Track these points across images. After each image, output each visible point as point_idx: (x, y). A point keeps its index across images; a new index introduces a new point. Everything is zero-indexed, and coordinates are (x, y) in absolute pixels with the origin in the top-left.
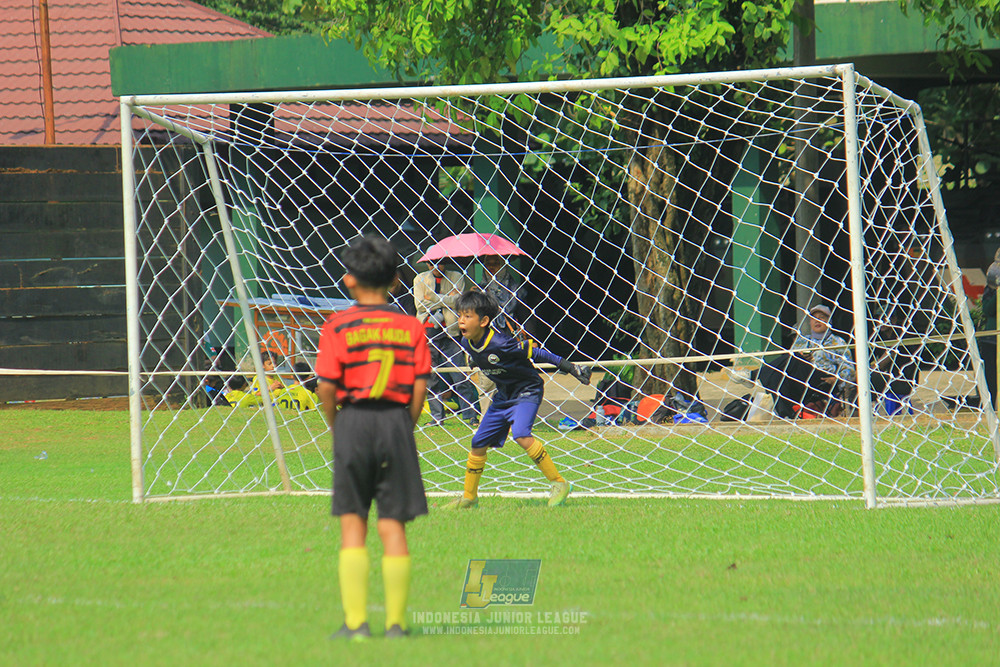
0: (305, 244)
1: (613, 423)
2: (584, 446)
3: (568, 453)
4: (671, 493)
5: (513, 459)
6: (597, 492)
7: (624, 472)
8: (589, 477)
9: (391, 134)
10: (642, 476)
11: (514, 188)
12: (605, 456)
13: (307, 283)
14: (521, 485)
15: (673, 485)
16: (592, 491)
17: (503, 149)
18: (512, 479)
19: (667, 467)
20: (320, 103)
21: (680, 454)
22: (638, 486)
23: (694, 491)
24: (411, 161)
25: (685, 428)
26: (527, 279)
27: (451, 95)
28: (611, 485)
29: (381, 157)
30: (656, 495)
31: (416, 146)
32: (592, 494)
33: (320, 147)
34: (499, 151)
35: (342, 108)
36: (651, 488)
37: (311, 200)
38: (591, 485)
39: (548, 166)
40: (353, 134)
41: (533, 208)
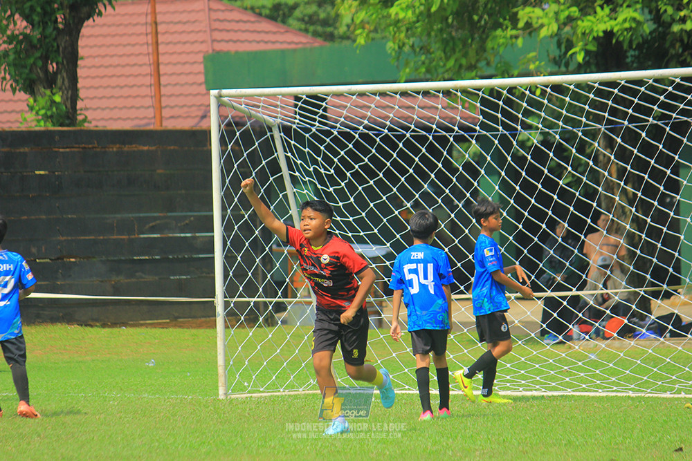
0: (352, 200)
1: (587, 337)
2: (563, 355)
3: (551, 361)
4: (631, 392)
5: (508, 365)
6: (573, 391)
7: (594, 376)
8: (567, 379)
9: (415, 117)
10: (608, 379)
11: (509, 159)
12: (580, 364)
13: (353, 229)
14: (514, 385)
15: (632, 386)
16: (569, 390)
17: (501, 128)
18: (508, 381)
19: (628, 372)
20: (362, 95)
21: (639, 362)
22: (606, 387)
23: (649, 391)
24: (431, 138)
25: (642, 342)
26: (520, 226)
27: (461, 87)
28: (584, 386)
29: (408, 135)
30: (619, 394)
31: (434, 127)
32: (569, 393)
33: (361, 128)
34: (498, 130)
35: (378, 98)
36: (615, 388)
37: (357, 167)
38: (569, 386)
39: (535, 141)
40: (386, 118)
41: (524, 174)
